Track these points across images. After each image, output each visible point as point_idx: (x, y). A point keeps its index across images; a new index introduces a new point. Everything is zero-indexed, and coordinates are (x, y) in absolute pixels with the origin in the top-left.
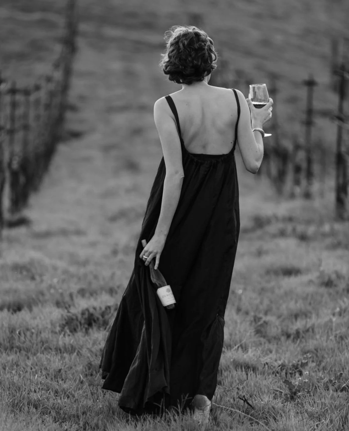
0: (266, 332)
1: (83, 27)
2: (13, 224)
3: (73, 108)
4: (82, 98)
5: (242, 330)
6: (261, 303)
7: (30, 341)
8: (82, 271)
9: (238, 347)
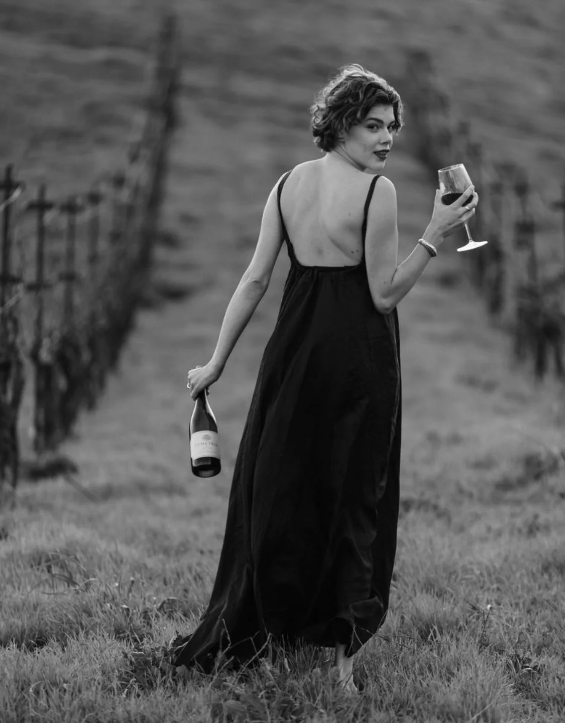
0: (537, 689)
1: (190, 77)
2: (37, 474)
3: (171, 241)
4: (187, 219)
5: (487, 684)
6: (530, 630)
7: (59, 708)
8: (172, 565)
9: (478, 718)
